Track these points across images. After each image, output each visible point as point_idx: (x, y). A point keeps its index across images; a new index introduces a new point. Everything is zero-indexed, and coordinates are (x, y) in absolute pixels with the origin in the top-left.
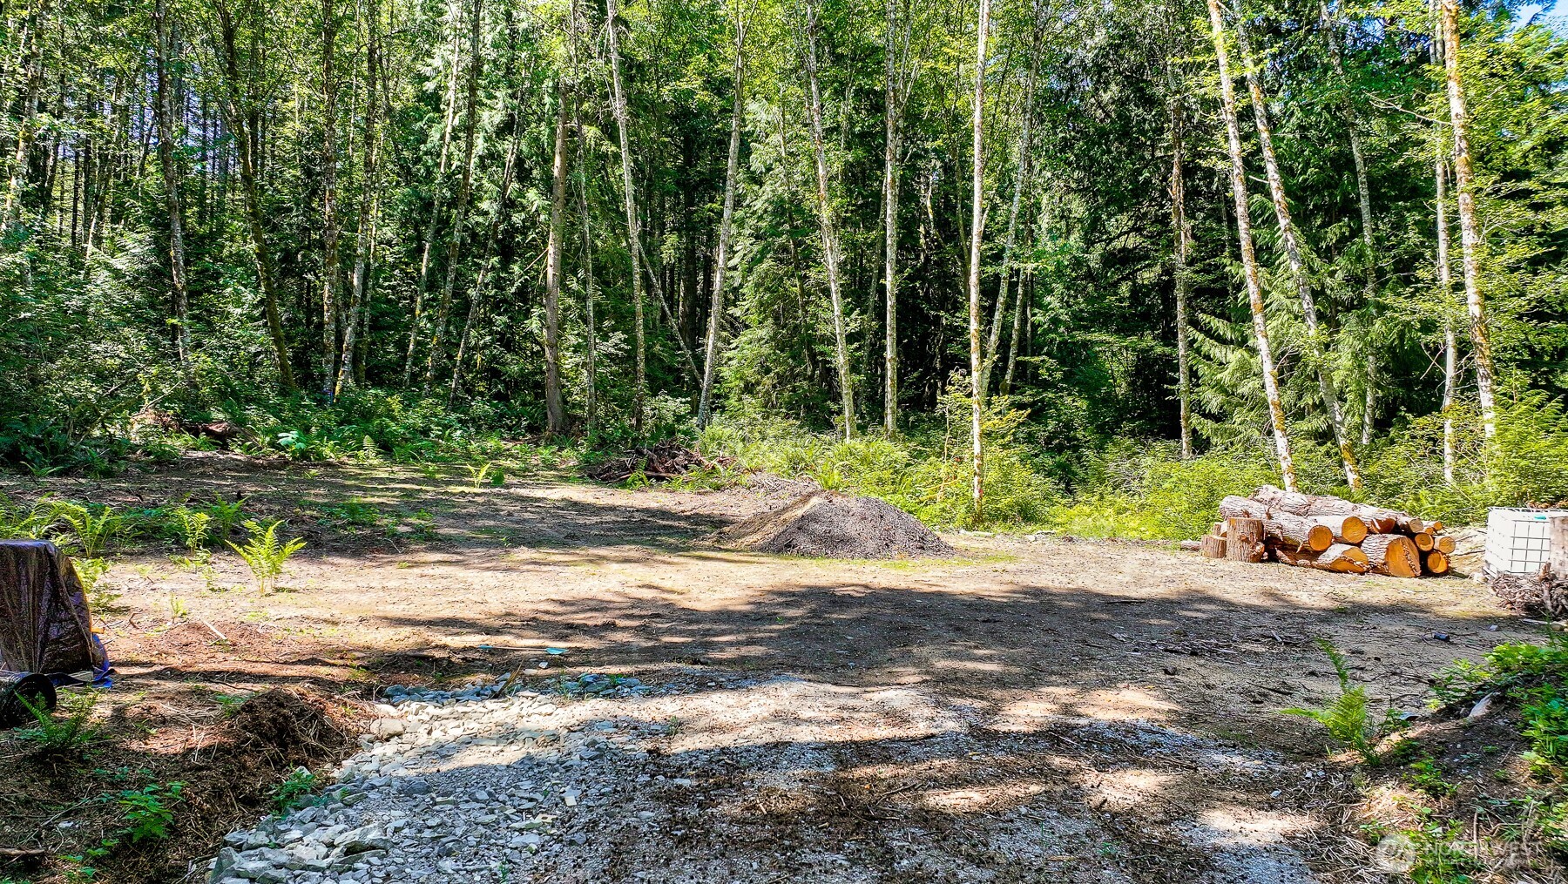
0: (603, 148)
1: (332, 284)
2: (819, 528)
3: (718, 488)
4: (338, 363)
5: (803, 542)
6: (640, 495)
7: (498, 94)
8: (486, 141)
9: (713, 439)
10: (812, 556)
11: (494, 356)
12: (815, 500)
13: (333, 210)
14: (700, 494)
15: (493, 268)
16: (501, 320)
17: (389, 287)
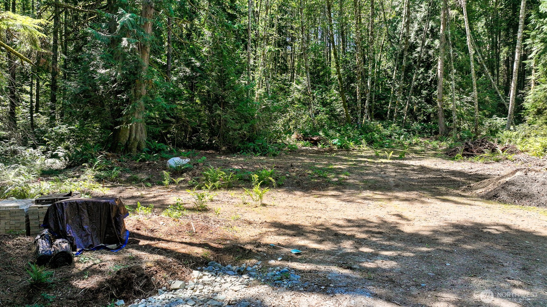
0: (459, 18)
1: (359, 86)
2: (514, 189)
3: (498, 161)
4: (363, 113)
5: (503, 195)
6: (457, 164)
7: (422, 5)
8: (418, 25)
9: (507, 137)
10: (505, 202)
11: (422, 106)
12: (518, 173)
13: (359, 61)
14: (486, 163)
15: (422, 72)
16: (424, 92)
17: (390, 83)
